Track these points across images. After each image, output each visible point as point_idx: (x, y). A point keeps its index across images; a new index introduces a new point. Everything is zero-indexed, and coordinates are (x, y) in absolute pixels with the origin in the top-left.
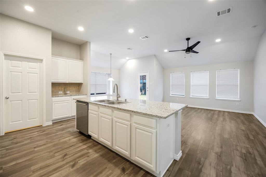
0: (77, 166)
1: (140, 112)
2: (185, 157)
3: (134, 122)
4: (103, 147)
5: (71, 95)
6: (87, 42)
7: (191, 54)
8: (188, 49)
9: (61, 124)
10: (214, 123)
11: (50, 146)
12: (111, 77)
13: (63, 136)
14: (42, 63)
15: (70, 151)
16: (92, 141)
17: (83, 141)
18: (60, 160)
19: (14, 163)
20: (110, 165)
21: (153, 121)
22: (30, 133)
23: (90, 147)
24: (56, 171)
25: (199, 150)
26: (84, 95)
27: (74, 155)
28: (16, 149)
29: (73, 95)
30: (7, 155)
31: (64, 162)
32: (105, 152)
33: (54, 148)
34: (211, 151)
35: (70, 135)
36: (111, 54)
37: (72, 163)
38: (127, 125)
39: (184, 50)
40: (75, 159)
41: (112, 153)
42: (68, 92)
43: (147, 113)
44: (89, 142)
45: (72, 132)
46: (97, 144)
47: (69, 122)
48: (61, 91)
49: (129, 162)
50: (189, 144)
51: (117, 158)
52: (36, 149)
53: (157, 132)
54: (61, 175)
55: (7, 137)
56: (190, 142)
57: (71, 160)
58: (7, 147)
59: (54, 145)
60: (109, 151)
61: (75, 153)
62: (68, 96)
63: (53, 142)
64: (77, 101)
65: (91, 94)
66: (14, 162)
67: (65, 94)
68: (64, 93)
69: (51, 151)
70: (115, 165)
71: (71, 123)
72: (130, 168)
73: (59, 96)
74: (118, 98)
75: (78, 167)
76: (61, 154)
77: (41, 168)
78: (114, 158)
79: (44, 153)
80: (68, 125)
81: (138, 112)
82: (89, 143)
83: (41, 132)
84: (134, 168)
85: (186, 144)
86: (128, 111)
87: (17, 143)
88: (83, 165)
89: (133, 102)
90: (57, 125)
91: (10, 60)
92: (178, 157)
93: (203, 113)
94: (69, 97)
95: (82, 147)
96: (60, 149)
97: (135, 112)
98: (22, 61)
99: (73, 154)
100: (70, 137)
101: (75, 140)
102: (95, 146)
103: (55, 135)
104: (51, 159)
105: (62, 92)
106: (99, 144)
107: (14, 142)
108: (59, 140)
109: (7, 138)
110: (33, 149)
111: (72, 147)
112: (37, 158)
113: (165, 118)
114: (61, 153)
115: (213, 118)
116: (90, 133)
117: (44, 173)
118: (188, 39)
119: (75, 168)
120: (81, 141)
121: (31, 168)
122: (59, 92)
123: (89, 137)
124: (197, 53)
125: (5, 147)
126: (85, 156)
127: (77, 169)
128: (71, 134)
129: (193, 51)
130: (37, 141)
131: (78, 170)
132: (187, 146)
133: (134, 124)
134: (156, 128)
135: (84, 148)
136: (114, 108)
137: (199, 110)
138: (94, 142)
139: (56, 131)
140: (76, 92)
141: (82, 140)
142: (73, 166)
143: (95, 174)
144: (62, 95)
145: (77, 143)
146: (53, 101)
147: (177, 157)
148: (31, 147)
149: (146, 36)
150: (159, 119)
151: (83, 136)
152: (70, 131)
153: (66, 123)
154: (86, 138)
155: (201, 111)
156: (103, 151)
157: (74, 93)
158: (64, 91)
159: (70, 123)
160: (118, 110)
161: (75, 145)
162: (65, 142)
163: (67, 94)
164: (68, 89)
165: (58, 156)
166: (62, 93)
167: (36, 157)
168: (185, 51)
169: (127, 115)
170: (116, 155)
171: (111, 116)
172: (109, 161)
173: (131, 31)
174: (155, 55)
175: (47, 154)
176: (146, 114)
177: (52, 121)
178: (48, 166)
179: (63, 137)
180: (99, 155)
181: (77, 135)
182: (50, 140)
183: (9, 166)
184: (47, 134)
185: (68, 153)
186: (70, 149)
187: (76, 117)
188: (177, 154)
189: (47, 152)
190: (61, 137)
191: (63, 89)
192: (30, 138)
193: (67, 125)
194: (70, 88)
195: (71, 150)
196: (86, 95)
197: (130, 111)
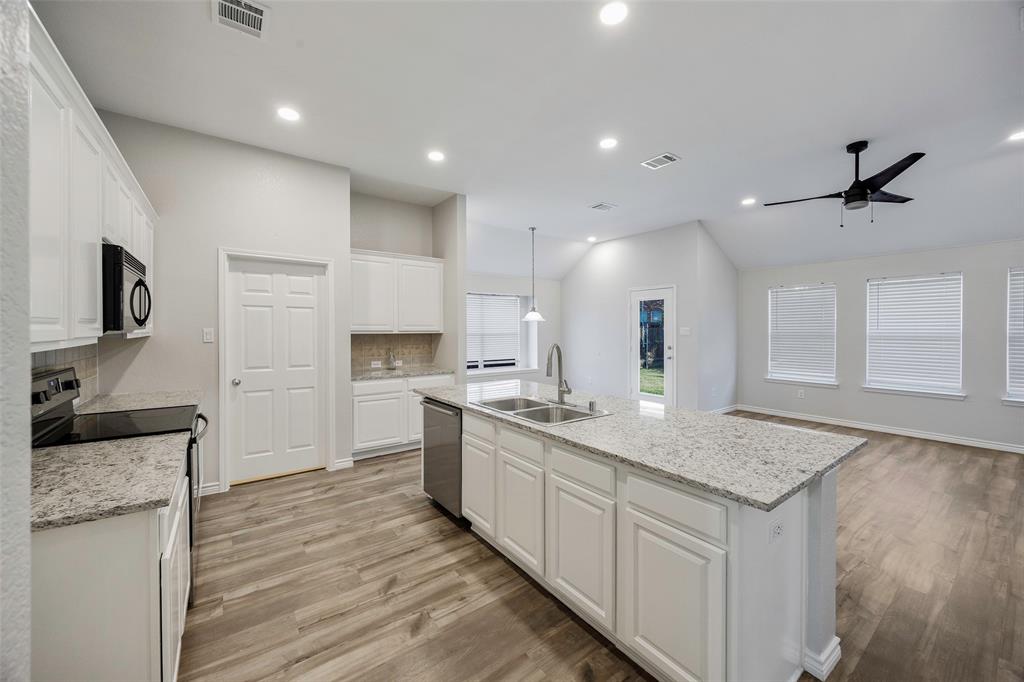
0: (429, 632)
1: (653, 465)
2: (857, 667)
3: (630, 502)
4: (511, 569)
5: (407, 375)
6: (456, 195)
7: (874, 208)
8: (857, 191)
10: (1001, 518)
11: (347, 543)
12: (534, 310)
13: (385, 510)
14: (325, 274)
15: (404, 568)
16: (475, 539)
17: (444, 537)
18: (377, 598)
19: (249, 589)
20: (538, 648)
21: (714, 511)
22: (294, 492)
23: (467, 564)
24: (363, 639)
25: (930, 647)
26: (448, 373)
27: (417, 585)
28: (257, 542)
29: (412, 374)
30: (236, 559)
31: (388, 609)
32: (519, 589)
33: (358, 553)
34: (996, 661)
35: (404, 511)
36: (533, 229)
37: (412, 617)
38: (599, 508)
39: (838, 195)
40: (421, 604)
41: (545, 599)
42: (399, 363)
43: (682, 475)
44: (463, 544)
45: (412, 501)
46: (491, 553)
47: (400, 462)
48: (379, 360)
49: (606, 646)
50: (874, 607)
51: (560, 620)
52: (309, 549)
53: (730, 557)
54: (379, 655)
55: (234, 499)
56: (879, 597)
57: (410, 603)
58: (236, 534)
59: (359, 539)
60: (534, 590)
61: (420, 580)
62: (399, 377)
63: (357, 529)
64: (426, 397)
65: (469, 367)
66: (251, 587)
67: (389, 369)
68: (385, 366)
69: (349, 563)
70: (557, 651)
71: (408, 465)
72: (612, 674)
73: (371, 378)
74: (561, 394)
75: (432, 635)
76: (379, 578)
77: (323, 620)
78: (553, 622)
79: (330, 567)
80: (400, 473)
81: (646, 466)
82: (463, 546)
83: (323, 489)
84: (628, 678)
85: (857, 606)
86: (605, 455)
87: (259, 522)
88: (447, 628)
89: (619, 413)
90: (368, 470)
91: (244, 272)
92: (822, 664)
93: (933, 464)
94: (400, 381)
95: (441, 558)
96: (376, 556)
97: (632, 464)
98: (271, 274)
99: (414, 583)
100: (406, 518)
101: (420, 530)
102: (485, 560)
103: (363, 507)
104: (350, 589)
105: (380, 362)
107: (253, 516)
108: (372, 527)
109: (237, 502)
110: (300, 549)
111: (413, 554)
112: (313, 580)
113: (769, 508)
114: (380, 574)
115: (990, 493)
116: (467, 512)
117: (332, 639)
118: (857, 148)
119: (421, 637)
120: (438, 535)
121: (296, 612)
122: (373, 363)
123: (464, 525)
124: (904, 200)
125: (230, 531)
126: (451, 597)
127: (429, 641)
128: (408, 507)
129: (885, 194)
130: (314, 520)
131: (429, 646)
132: (865, 616)
133: (628, 509)
134: (724, 541)
135: (449, 563)
136: (552, 437)
137: (913, 449)
138: (482, 546)
139: (365, 489)
140: (422, 362)
141: (441, 532)
142: (416, 627)
143: (486, 673)
144: (380, 373)
145: (427, 544)
146: (356, 393)
147: (816, 665)
148: (296, 538)
149: (666, 157)
150: (740, 507)
151: (444, 518)
152: (403, 496)
153: (393, 465)
154: (453, 525)
155: (921, 454)
156: (509, 585)
157: (415, 365)
158: (387, 361)
160: (565, 446)
161: (420, 548)
162: (390, 535)
163: (394, 369)
164: (398, 353)
165: (372, 583)
166: (380, 366)
167: (308, 578)
168: (843, 200)
169: (602, 473)
170: (558, 610)
171: (538, 463)
172: (534, 629)
173: (608, 143)
174: (699, 221)
175: (339, 569)
176: (682, 478)
177: (354, 455)
178: (342, 614)
179: (385, 516)
180: (497, 598)
181: (427, 513)
182: (347, 523)
183: (239, 598)
184: (341, 500)
185: (399, 574)
186: (403, 561)
187: (422, 446)
188: (819, 651)
189: (339, 564)
190: (377, 514)
191: (383, 352)
192: (295, 507)
193: (397, 474)
194: (405, 351)
195: (409, 566)
196: (453, 372)
197: (612, 456)
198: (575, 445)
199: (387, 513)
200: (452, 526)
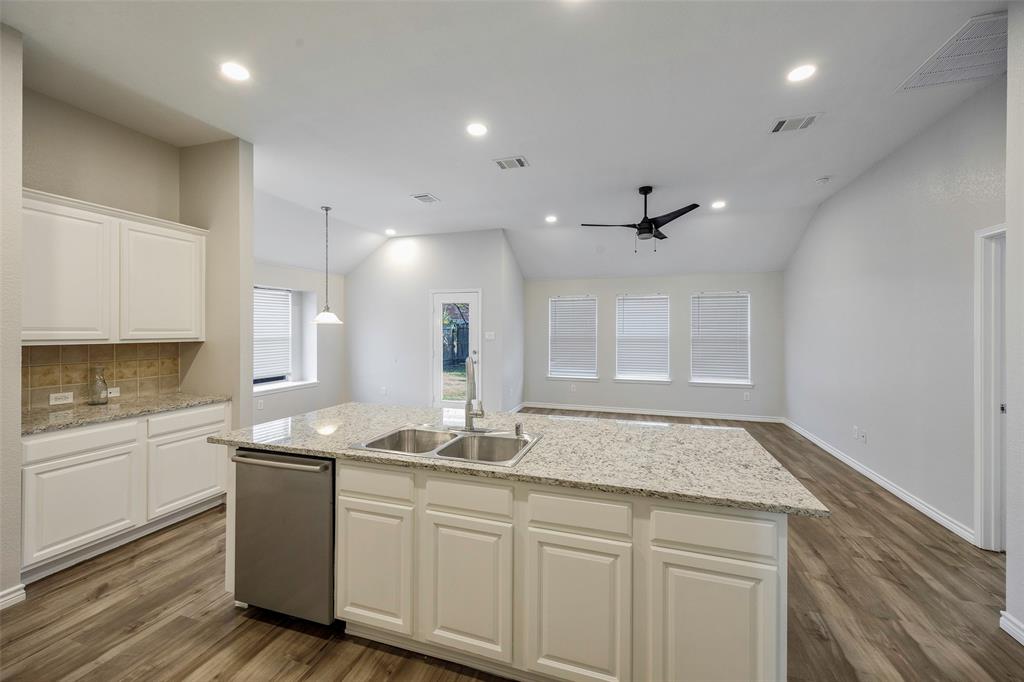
4: (441, 670)
5: (146, 413)
8: (646, 225)
9: (95, 584)
12: (328, 310)
16: (362, 648)
17: (309, 664)
26: (219, 402)
35: (203, 649)
36: (327, 209)
39: (634, 226)
42: (111, 393)
45: (208, 625)
47: (138, 563)
48: (66, 390)
64: (241, 449)
67: (92, 404)
68: (82, 400)
71: (159, 563)
74: (470, 418)
80: (151, 583)
81: (684, 496)
82: (351, 667)
86: (624, 491)
90: (68, 597)
94: (132, 424)
97: (664, 496)
100: (214, 660)
102: (398, 674)
105: (70, 395)
106: (409, 658)
118: (646, 190)
120: (295, 668)
122: (52, 396)
123: (337, 630)
124: (663, 237)
128: (206, 640)
129: (658, 231)
138: (380, 654)
139: (81, 639)
140: (157, 387)
141: (299, 659)
144: (70, 416)
146: (28, 459)
149: (518, 161)
151: (289, 633)
152: (182, 622)
153: (125, 571)
154: (312, 639)
157: (148, 394)
158: (88, 390)
159: (154, 566)
163: (105, 404)
164: (112, 375)
166: (70, 400)
168: (636, 230)
169: (617, 513)
171: (502, 516)
173: (477, 129)
174: (503, 230)
177: (24, 575)
191: (76, 376)
194: (125, 371)
196: (229, 400)
197: (634, 491)
198: (575, 486)
199: (169, 666)
200: (309, 641)
